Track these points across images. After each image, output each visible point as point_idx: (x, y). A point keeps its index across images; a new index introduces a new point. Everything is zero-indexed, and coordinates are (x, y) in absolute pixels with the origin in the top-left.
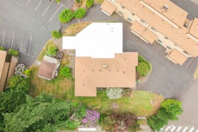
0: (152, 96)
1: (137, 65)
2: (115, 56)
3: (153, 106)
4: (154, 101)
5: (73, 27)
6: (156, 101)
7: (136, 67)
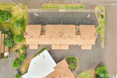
0: (88, 72)
1: (68, 66)
2: (54, 69)
3: (91, 76)
4: (90, 74)
5: (24, 66)
6: (91, 73)
7: (69, 67)
